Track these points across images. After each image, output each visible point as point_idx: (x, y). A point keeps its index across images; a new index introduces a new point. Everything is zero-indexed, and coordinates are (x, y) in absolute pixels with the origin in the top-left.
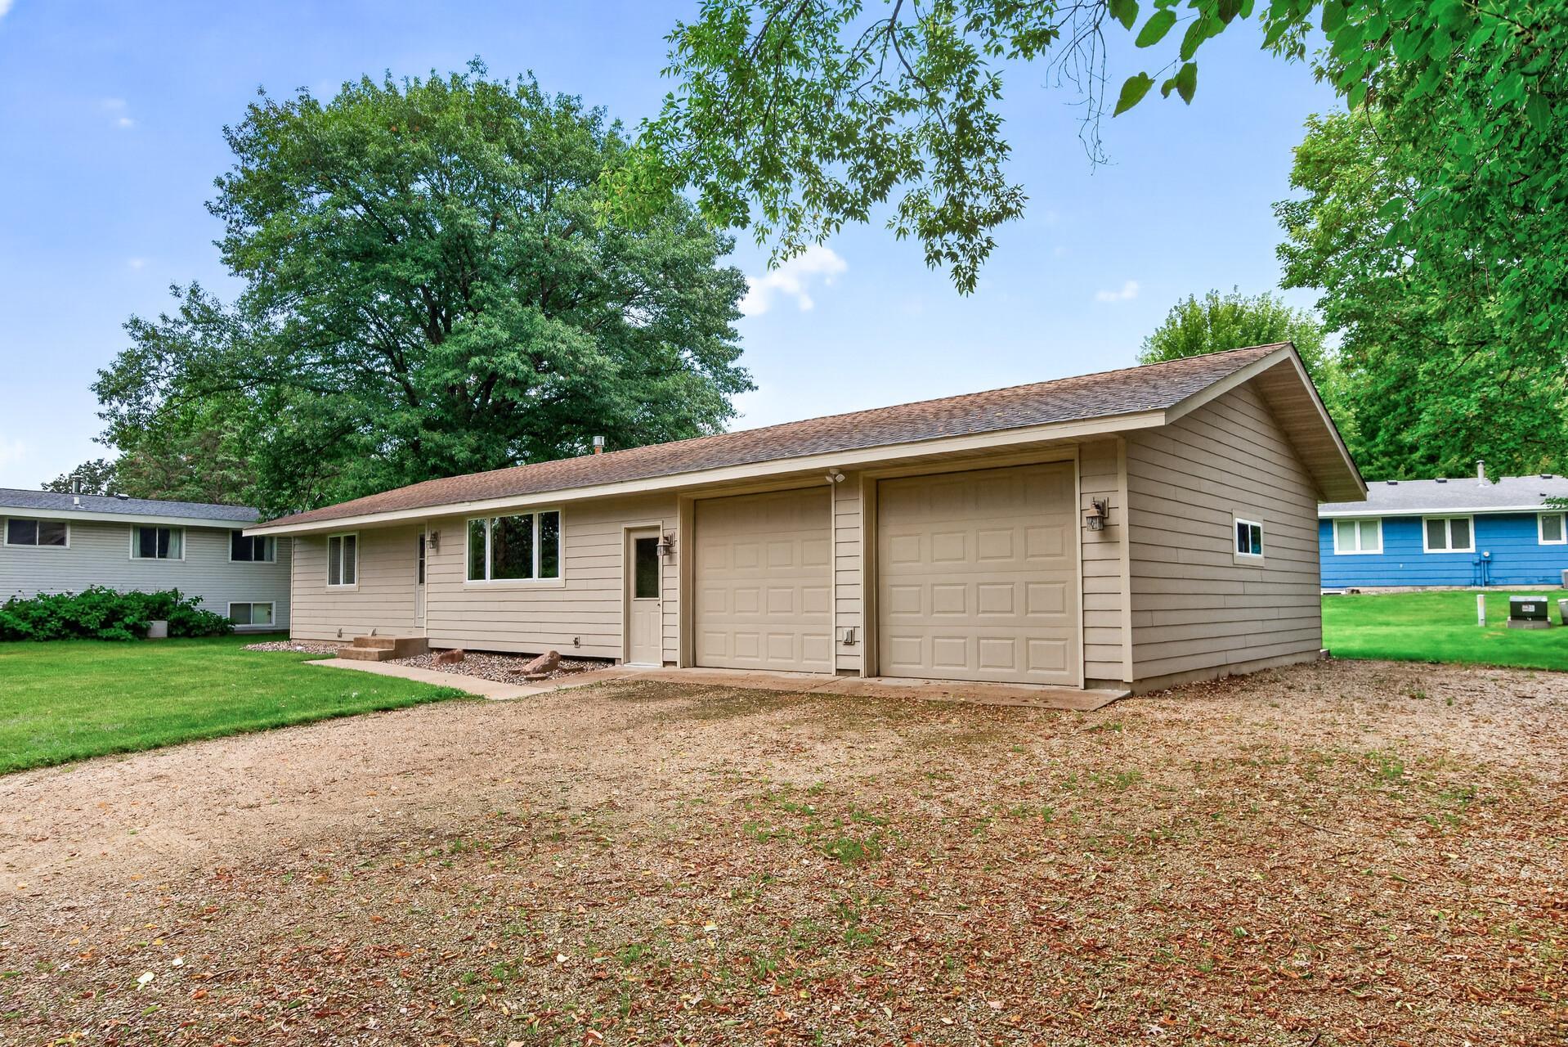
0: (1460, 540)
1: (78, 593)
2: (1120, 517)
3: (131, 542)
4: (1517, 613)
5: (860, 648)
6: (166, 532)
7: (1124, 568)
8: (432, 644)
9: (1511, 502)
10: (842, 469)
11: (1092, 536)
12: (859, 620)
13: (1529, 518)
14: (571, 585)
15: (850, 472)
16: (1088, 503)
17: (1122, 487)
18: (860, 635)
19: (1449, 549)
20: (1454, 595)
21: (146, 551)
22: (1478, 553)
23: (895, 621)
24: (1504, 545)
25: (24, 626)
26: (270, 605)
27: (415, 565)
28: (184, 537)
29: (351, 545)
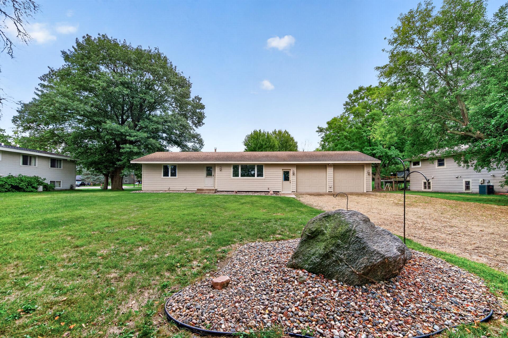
3: (20, 160)
6: (31, 157)
8: (218, 190)
10: (332, 164)
12: (332, 185)
18: (332, 187)
21: (25, 163)
23: (336, 184)
26: (60, 182)
27: (205, 173)
28: (37, 159)
29: (174, 168)
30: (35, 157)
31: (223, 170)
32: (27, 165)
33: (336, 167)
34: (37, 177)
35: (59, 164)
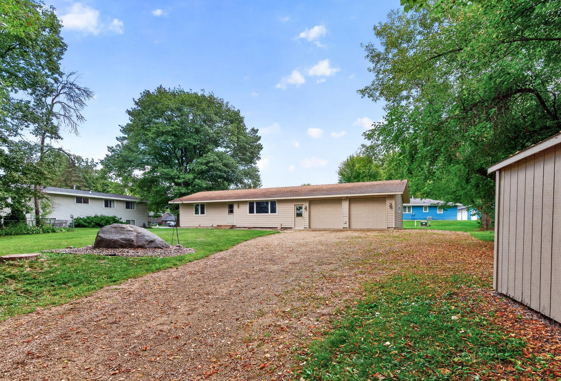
0: (409, 211)
1: (93, 216)
2: (393, 205)
3: (103, 204)
4: (422, 224)
5: (348, 224)
6: (111, 201)
7: (394, 212)
8: (237, 226)
9: (418, 204)
10: (346, 197)
11: (389, 208)
12: (348, 220)
13: (422, 207)
14: (279, 215)
15: (347, 197)
16: (388, 203)
17: (394, 201)
18: (348, 222)
19: (407, 213)
20: (408, 221)
21: (106, 206)
22: (412, 213)
23: (353, 220)
24: (417, 212)
25: (86, 224)
26: (134, 221)
27: (227, 210)
28: (115, 202)
29: (203, 206)
30: (113, 200)
31: (240, 208)
32: (108, 207)
33: (352, 200)
34: (115, 217)
35: (133, 205)
